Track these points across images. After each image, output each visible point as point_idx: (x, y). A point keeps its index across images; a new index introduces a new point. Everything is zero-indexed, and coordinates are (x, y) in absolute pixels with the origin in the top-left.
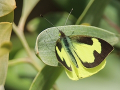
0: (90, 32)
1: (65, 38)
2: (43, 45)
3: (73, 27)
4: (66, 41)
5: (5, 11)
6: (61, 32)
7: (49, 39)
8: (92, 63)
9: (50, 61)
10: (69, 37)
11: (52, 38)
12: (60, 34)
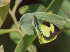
0: (51, 17)
1: (37, 20)
2: (24, 22)
3: (42, 13)
4: (37, 22)
5: (4, 4)
6: (34, 16)
7: (27, 20)
8: (48, 37)
9: (27, 32)
10: (39, 20)
11: (29, 19)
12: (34, 18)
